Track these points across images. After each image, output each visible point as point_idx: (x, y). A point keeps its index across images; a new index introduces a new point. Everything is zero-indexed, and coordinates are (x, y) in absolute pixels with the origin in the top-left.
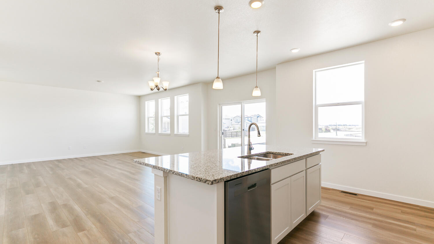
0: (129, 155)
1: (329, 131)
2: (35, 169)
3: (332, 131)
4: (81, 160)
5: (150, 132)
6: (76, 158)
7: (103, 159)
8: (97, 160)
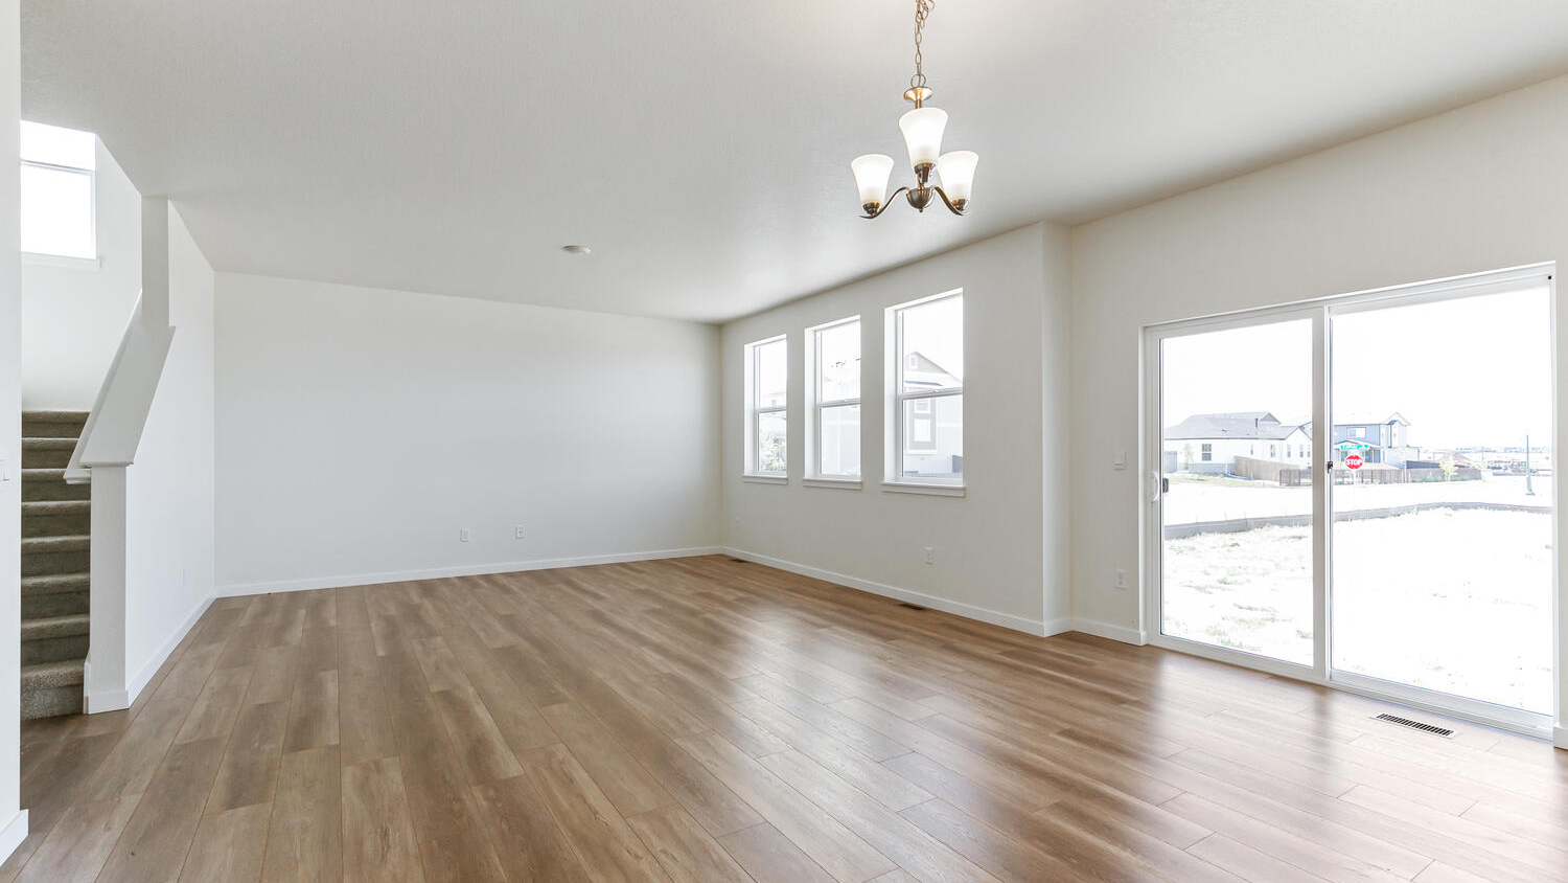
0: (677, 567)
1: (1475, 475)
2: (333, 623)
3: (1487, 474)
4: (505, 590)
5: (763, 472)
6: (487, 577)
7: (585, 585)
8: (564, 587)
